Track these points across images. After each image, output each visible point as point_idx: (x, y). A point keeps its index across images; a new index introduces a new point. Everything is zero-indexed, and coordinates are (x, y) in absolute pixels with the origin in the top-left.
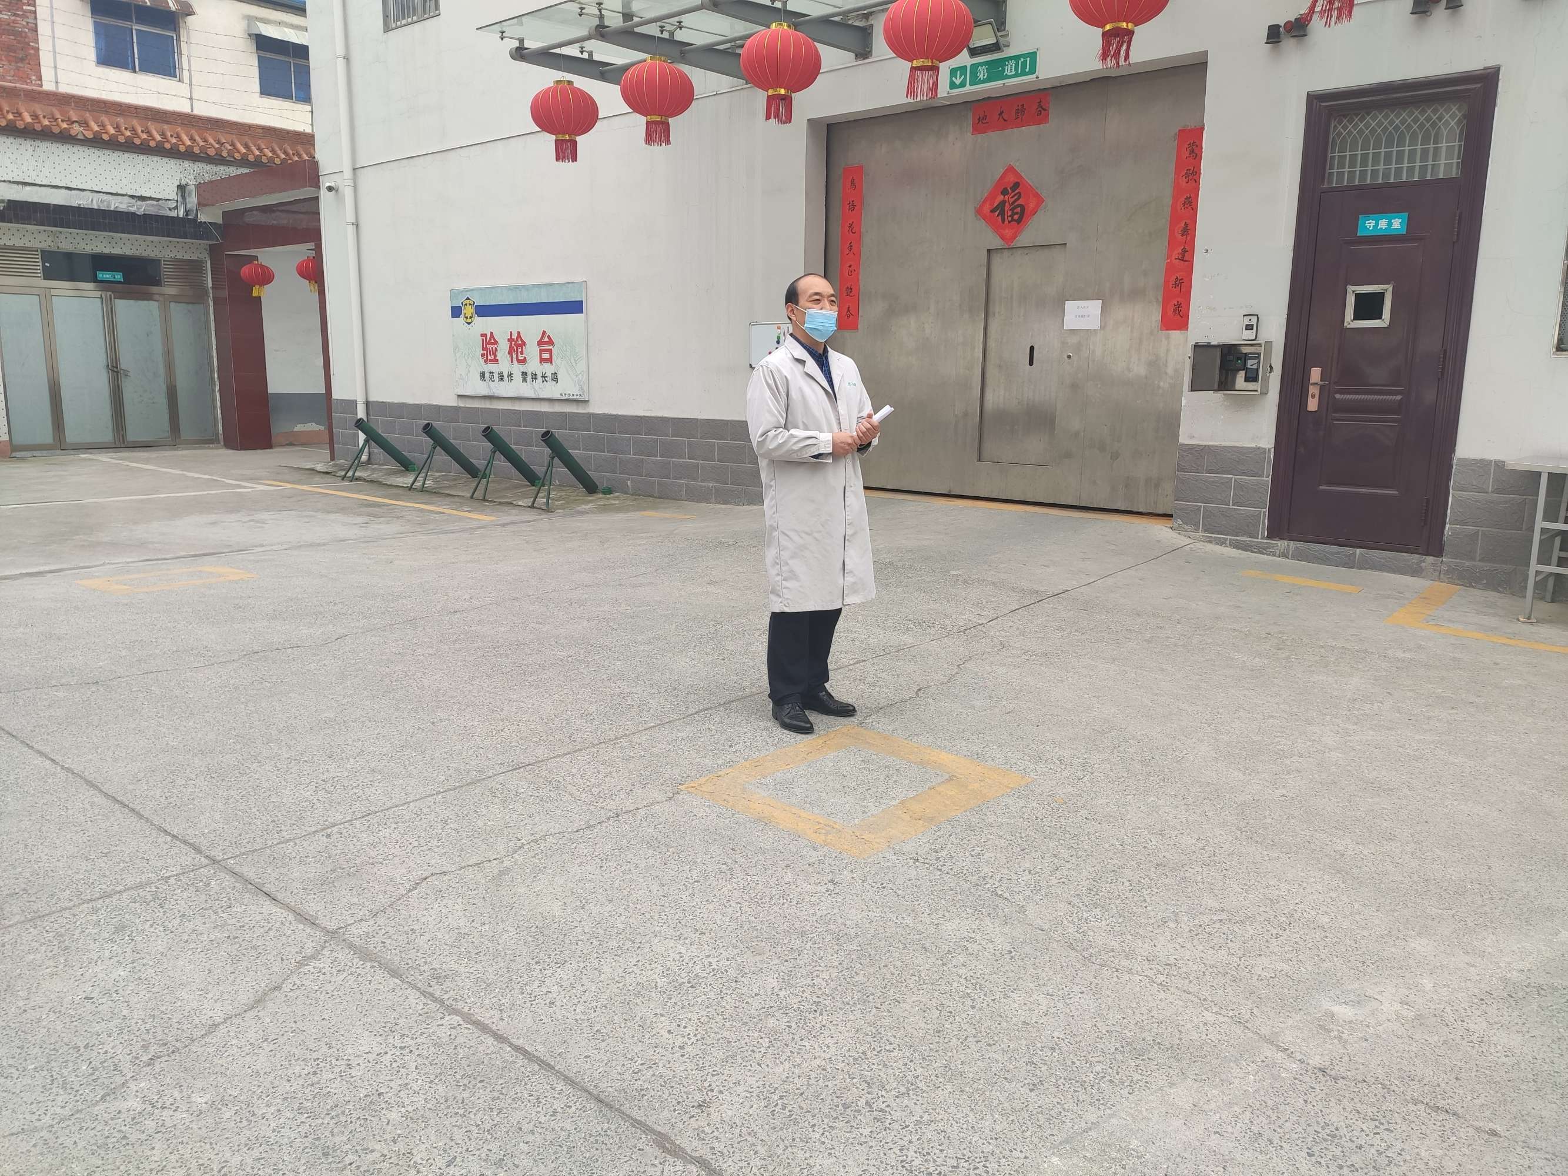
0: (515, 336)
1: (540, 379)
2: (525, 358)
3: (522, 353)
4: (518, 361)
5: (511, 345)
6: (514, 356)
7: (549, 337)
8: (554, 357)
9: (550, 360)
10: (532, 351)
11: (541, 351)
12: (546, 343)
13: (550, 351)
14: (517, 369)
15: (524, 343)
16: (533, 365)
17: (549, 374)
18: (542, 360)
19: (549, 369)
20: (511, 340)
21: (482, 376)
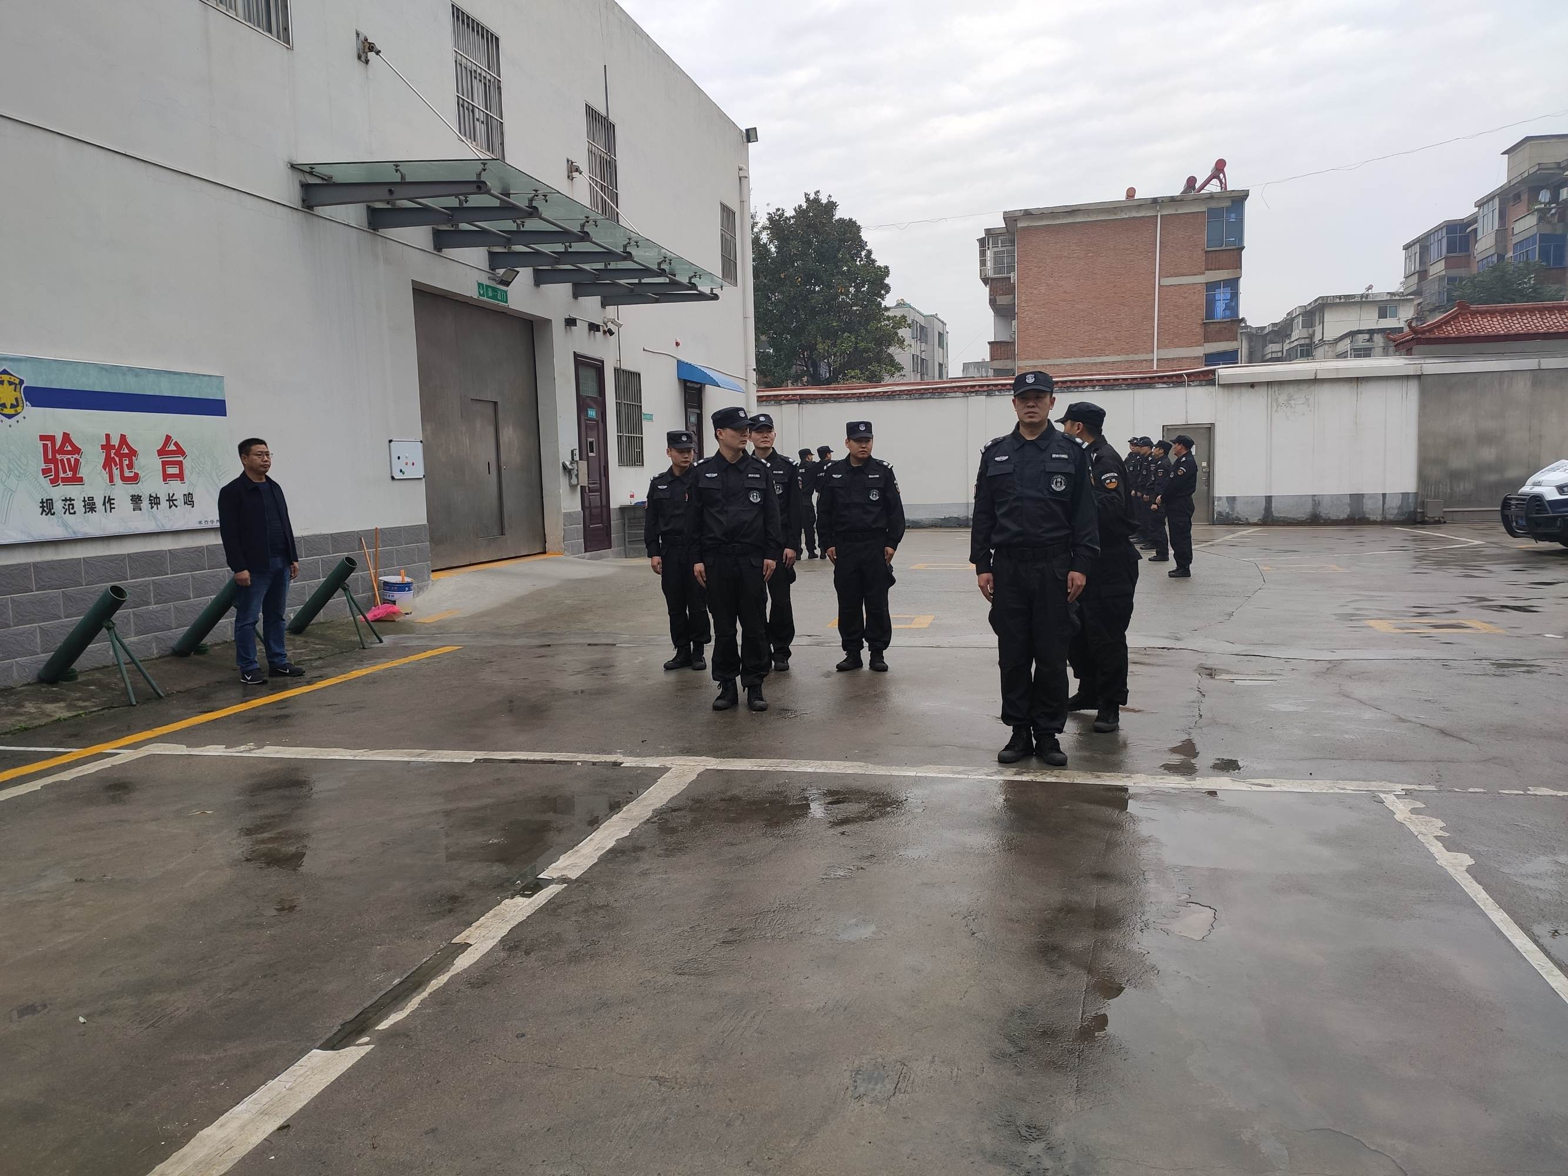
0: (115, 441)
1: (164, 504)
2: (137, 474)
3: (130, 466)
4: (124, 479)
5: (108, 456)
6: (116, 472)
7: (176, 444)
8: (186, 473)
9: (180, 476)
10: (149, 464)
11: (164, 464)
12: (172, 452)
13: (180, 464)
14: (122, 493)
15: (133, 453)
16: (151, 483)
17: (179, 497)
18: (166, 477)
19: (178, 489)
20: (107, 447)
21: (47, 507)
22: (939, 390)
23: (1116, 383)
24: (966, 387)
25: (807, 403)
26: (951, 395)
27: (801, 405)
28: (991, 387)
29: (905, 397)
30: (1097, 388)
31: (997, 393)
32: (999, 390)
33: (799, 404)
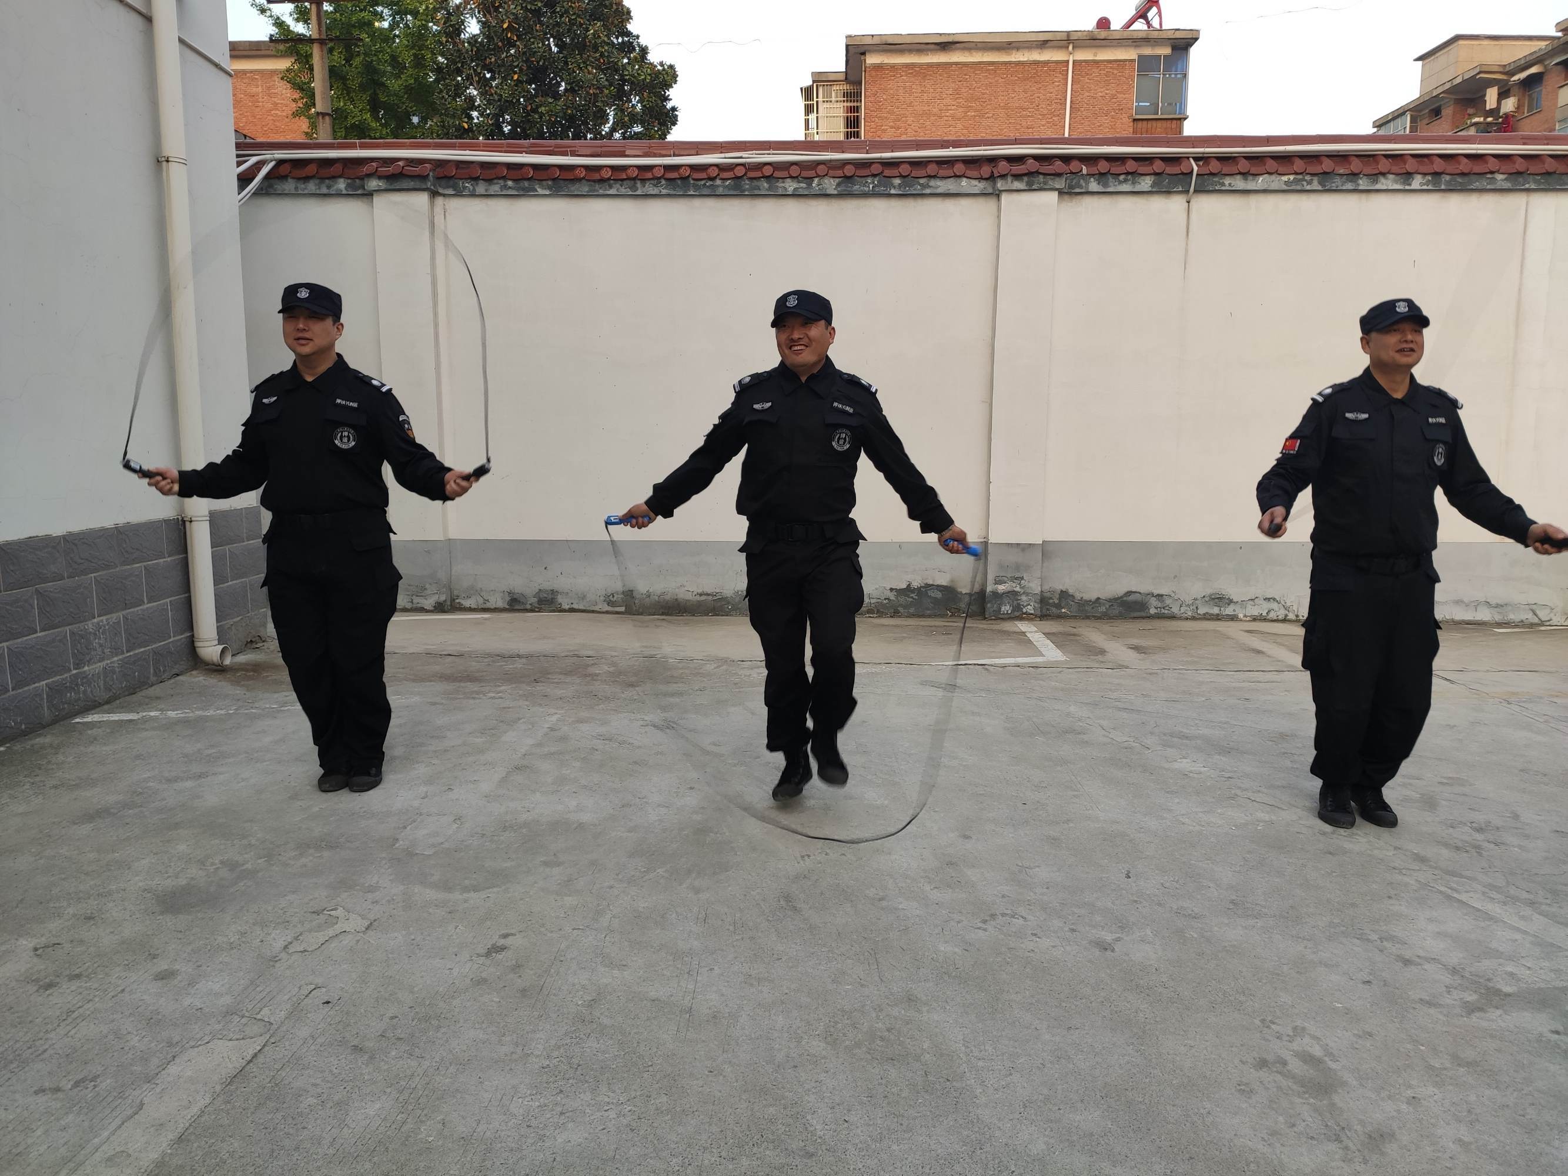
22: (905, 169)
23: (1478, 168)
24: (993, 160)
25: (459, 194)
26: (942, 186)
27: (439, 201)
28: (1074, 166)
29: (791, 186)
30: (1417, 182)
31: (1094, 186)
32: (1101, 176)
33: (434, 194)
